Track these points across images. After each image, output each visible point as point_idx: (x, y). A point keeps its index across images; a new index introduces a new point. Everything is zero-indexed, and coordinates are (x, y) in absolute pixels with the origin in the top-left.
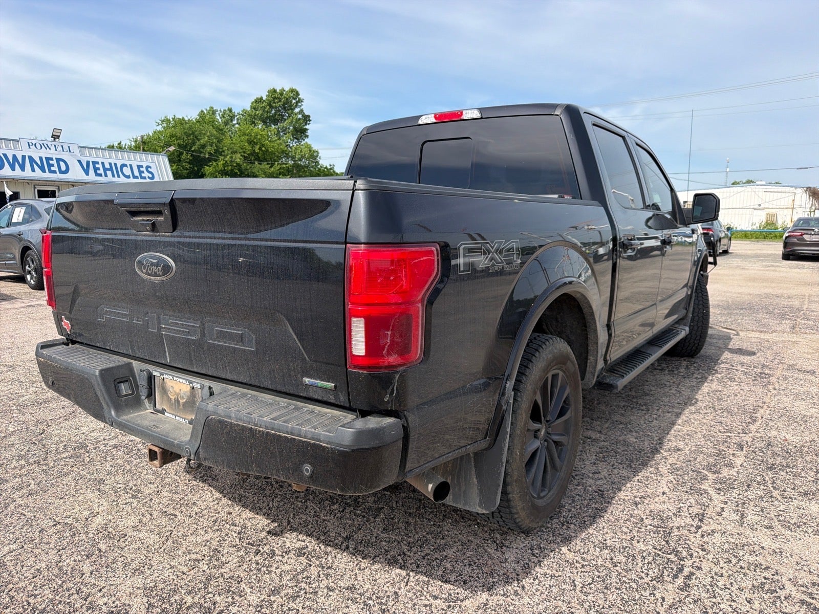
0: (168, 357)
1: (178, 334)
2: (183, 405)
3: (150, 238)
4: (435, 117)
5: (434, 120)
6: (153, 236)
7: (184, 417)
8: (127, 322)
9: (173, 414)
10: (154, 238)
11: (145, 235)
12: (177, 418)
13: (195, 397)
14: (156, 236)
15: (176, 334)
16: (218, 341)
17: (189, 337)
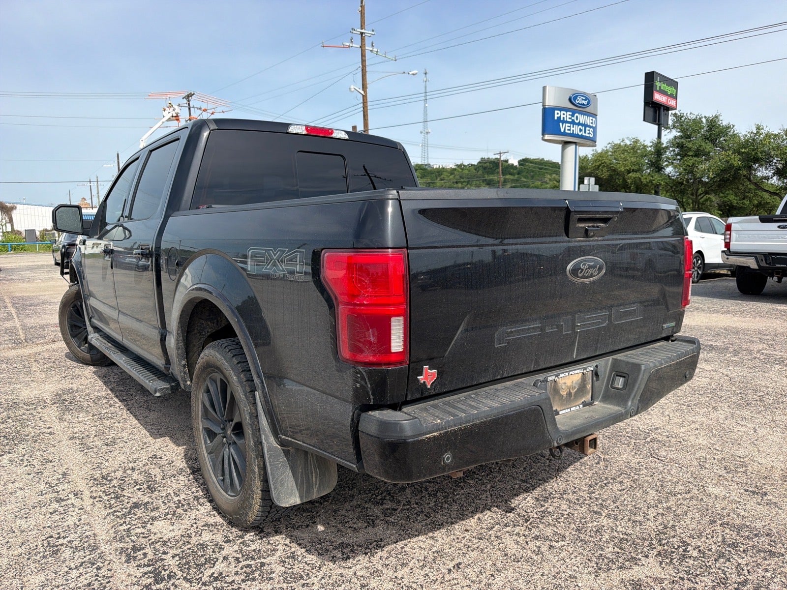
0: (575, 354)
1: (592, 326)
2: (575, 395)
3: (584, 244)
4: (306, 129)
5: (304, 132)
6: (586, 241)
7: (577, 404)
8: (539, 335)
9: (575, 406)
10: (587, 243)
11: (579, 241)
12: (572, 409)
13: (585, 381)
14: (589, 241)
15: (589, 327)
16: (621, 320)
17: (601, 326)
